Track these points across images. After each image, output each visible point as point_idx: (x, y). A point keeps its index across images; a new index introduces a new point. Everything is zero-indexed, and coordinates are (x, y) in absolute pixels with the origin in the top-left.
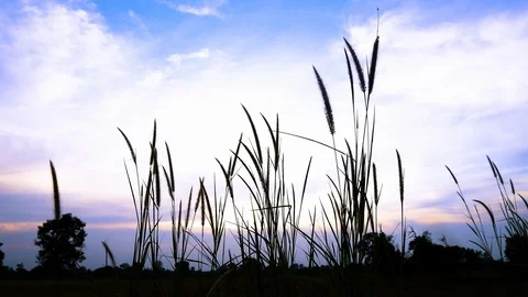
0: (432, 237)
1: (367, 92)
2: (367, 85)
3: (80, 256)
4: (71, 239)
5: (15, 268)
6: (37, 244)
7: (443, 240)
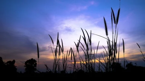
0: (133, 64)
1: (116, 24)
2: (116, 22)
3: (36, 69)
4: (33, 65)
5: (19, 72)
6: (25, 66)
7: (136, 64)
